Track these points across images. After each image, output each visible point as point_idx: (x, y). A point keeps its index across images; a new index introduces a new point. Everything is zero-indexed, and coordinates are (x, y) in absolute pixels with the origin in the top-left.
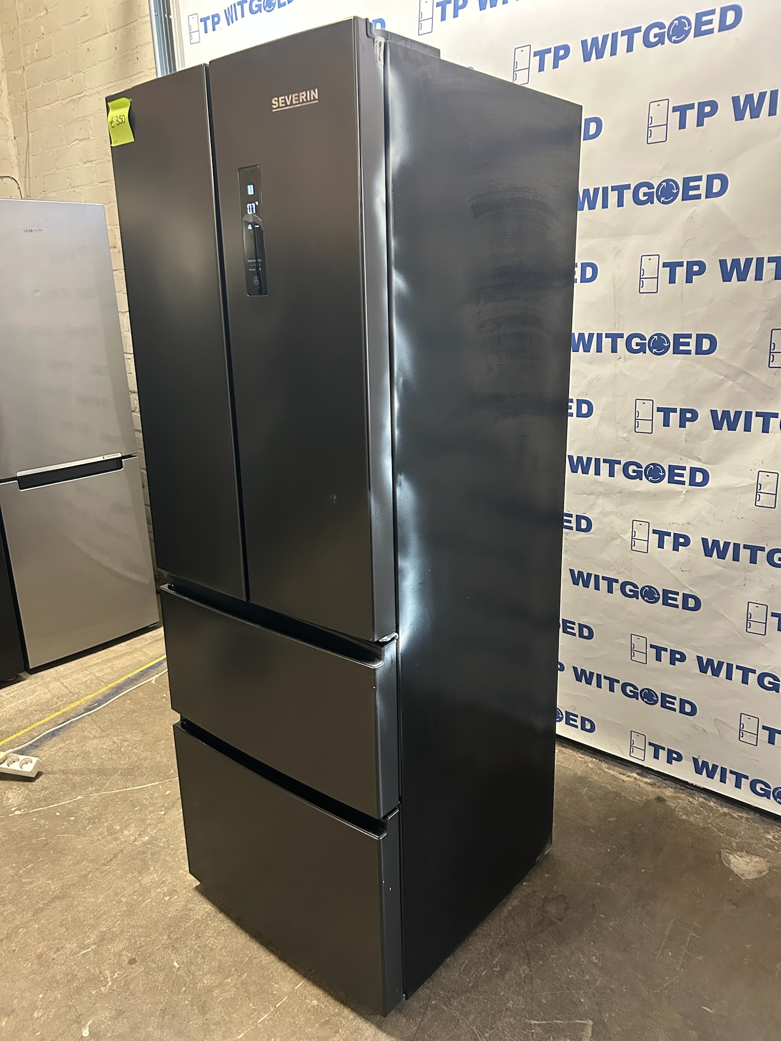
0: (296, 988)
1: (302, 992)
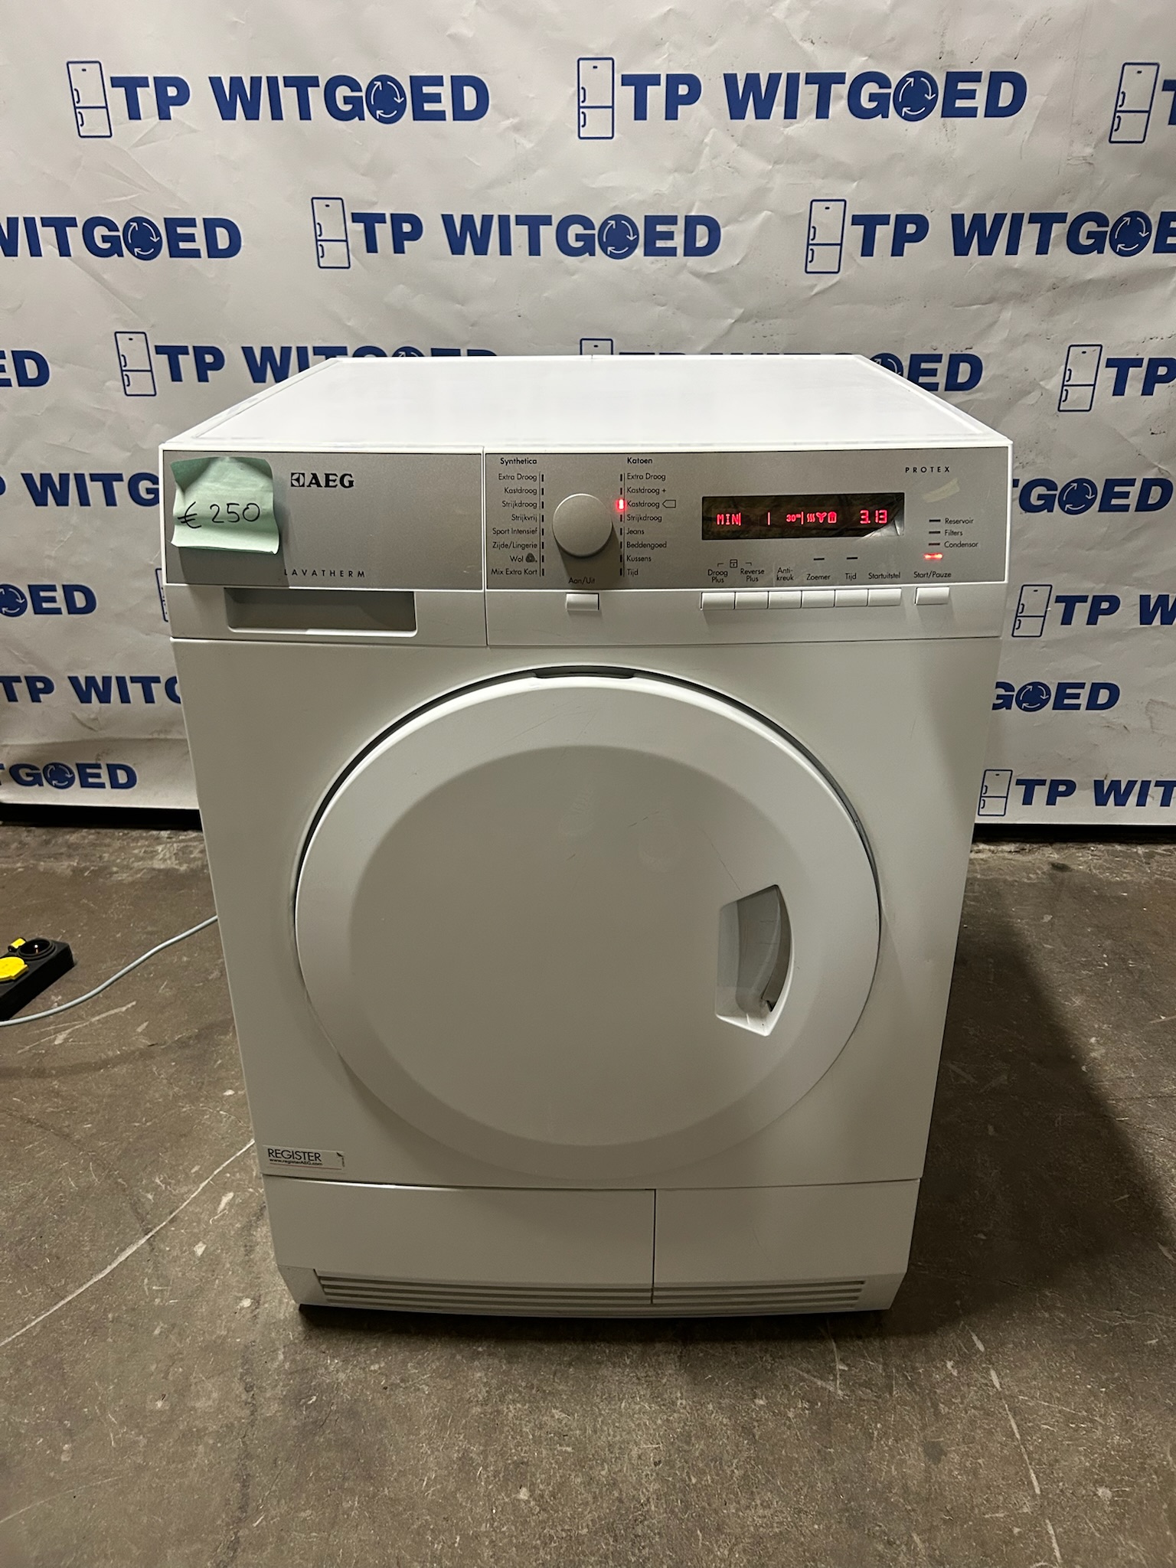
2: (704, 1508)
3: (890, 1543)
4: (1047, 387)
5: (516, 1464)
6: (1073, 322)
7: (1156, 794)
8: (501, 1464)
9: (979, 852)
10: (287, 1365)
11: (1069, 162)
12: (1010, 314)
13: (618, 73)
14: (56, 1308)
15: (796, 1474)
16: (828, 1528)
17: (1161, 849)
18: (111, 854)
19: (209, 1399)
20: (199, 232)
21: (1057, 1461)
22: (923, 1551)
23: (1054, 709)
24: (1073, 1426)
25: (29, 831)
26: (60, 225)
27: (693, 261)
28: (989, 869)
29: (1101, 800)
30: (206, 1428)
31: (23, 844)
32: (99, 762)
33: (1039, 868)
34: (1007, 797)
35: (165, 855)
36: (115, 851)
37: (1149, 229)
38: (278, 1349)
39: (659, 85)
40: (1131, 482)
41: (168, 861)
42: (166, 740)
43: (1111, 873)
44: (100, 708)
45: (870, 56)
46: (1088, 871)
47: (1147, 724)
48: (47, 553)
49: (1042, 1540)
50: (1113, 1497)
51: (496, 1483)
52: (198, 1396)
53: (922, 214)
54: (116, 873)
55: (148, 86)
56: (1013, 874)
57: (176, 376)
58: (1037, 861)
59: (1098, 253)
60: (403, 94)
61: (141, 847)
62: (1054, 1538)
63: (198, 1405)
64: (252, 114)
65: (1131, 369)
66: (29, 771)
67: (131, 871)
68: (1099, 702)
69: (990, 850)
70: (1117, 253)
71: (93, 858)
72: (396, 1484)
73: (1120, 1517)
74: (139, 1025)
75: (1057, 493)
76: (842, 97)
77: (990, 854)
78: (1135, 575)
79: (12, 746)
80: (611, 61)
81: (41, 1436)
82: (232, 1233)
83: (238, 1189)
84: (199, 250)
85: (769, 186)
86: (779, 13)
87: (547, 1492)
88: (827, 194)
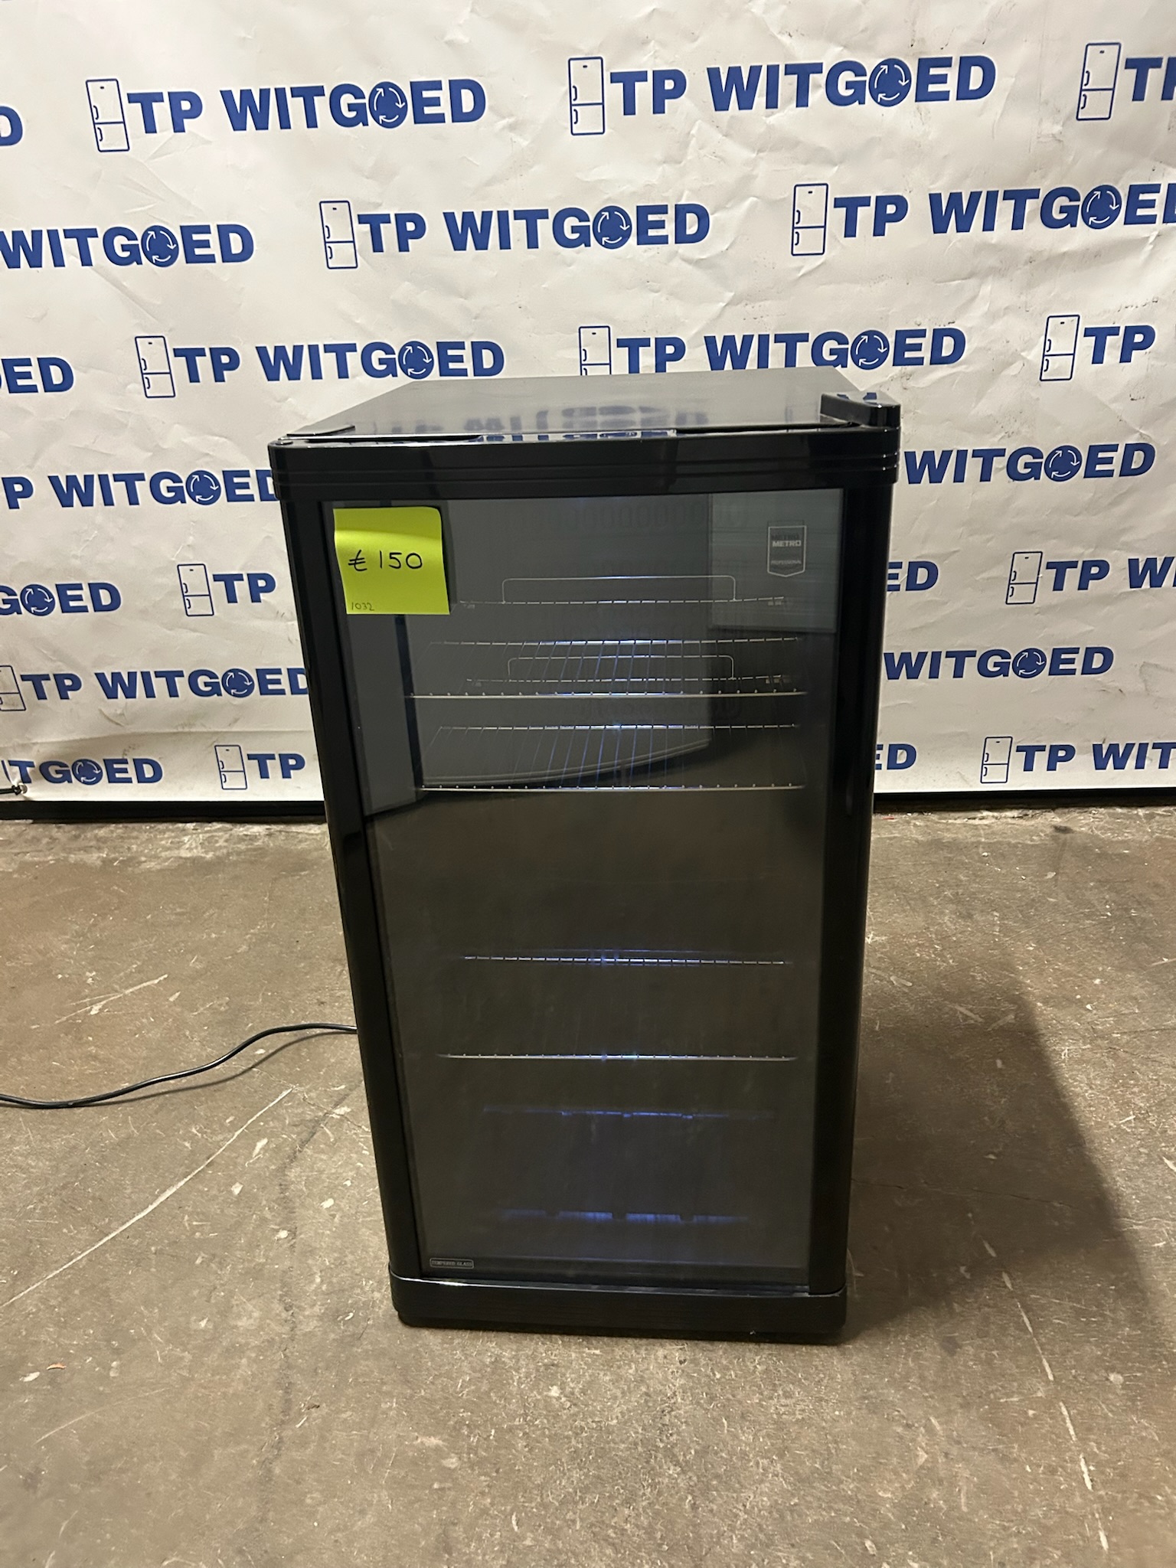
0: (1051, 1378)
1: (1071, 1378)
2: (728, 1400)
3: (908, 1426)
4: (1028, 358)
5: (547, 1367)
6: (1050, 294)
7: (1153, 756)
8: (532, 1366)
9: (982, 818)
10: (324, 1287)
11: (1041, 139)
12: (989, 288)
13: (607, 70)
14: (101, 1243)
15: (817, 1368)
16: (849, 1413)
17: (1161, 811)
18: (138, 845)
19: (251, 1317)
20: (213, 238)
21: (1068, 1351)
22: (941, 1433)
23: (1050, 674)
24: (1084, 1320)
25: (59, 828)
26: (82, 236)
27: (685, 248)
28: (993, 833)
29: (1100, 765)
30: (247, 1344)
31: (53, 839)
32: (125, 757)
33: (1042, 831)
34: (1008, 764)
35: (191, 844)
36: (142, 843)
37: (1119, 202)
38: (313, 1275)
39: (646, 80)
40: (1114, 448)
41: (195, 851)
42: (190, 733)
43: (1113, 834)
44: (126, 703)
45: (845, 47)
46: (1090, 832)
47: (1141, 686)
48: (72, 553)
49: (1057, 1421)
50: (1125, 1381)
51: (528, 1383)
52: (239, 1316)
53: (900, 194)
54: (145, 862)
55: (163, 101)
56: (1016, 837)
57: (194, 377)
58: (1040, 825)
59: (1072, 226)
60: (404, 100)
61: (168, 838)
62: (1068, 1421)
63: (240, 1324)
64: (262, 124)
65: (1108, 337)
66: (58, 768)
67: (159, 861)
68: (1093, 667)
69: (993, 817)
70: (1090, 226)
71: (121, 850)
72: (431, 1386)
73: (1133, 1400)
74: (171, 995)
75: (1043, 460)
76: (820, 86)
77: (994, 820)
78: (1124, 539)
79: (42, 744)
80: (600, 61)
81: (91, 1356)
82: (267, 1174)
83: (271, 1135)
84: (213, 255)
85: (754, 173)
86: (757, 9)
87: (577, 1390)
88: (809, 179)
